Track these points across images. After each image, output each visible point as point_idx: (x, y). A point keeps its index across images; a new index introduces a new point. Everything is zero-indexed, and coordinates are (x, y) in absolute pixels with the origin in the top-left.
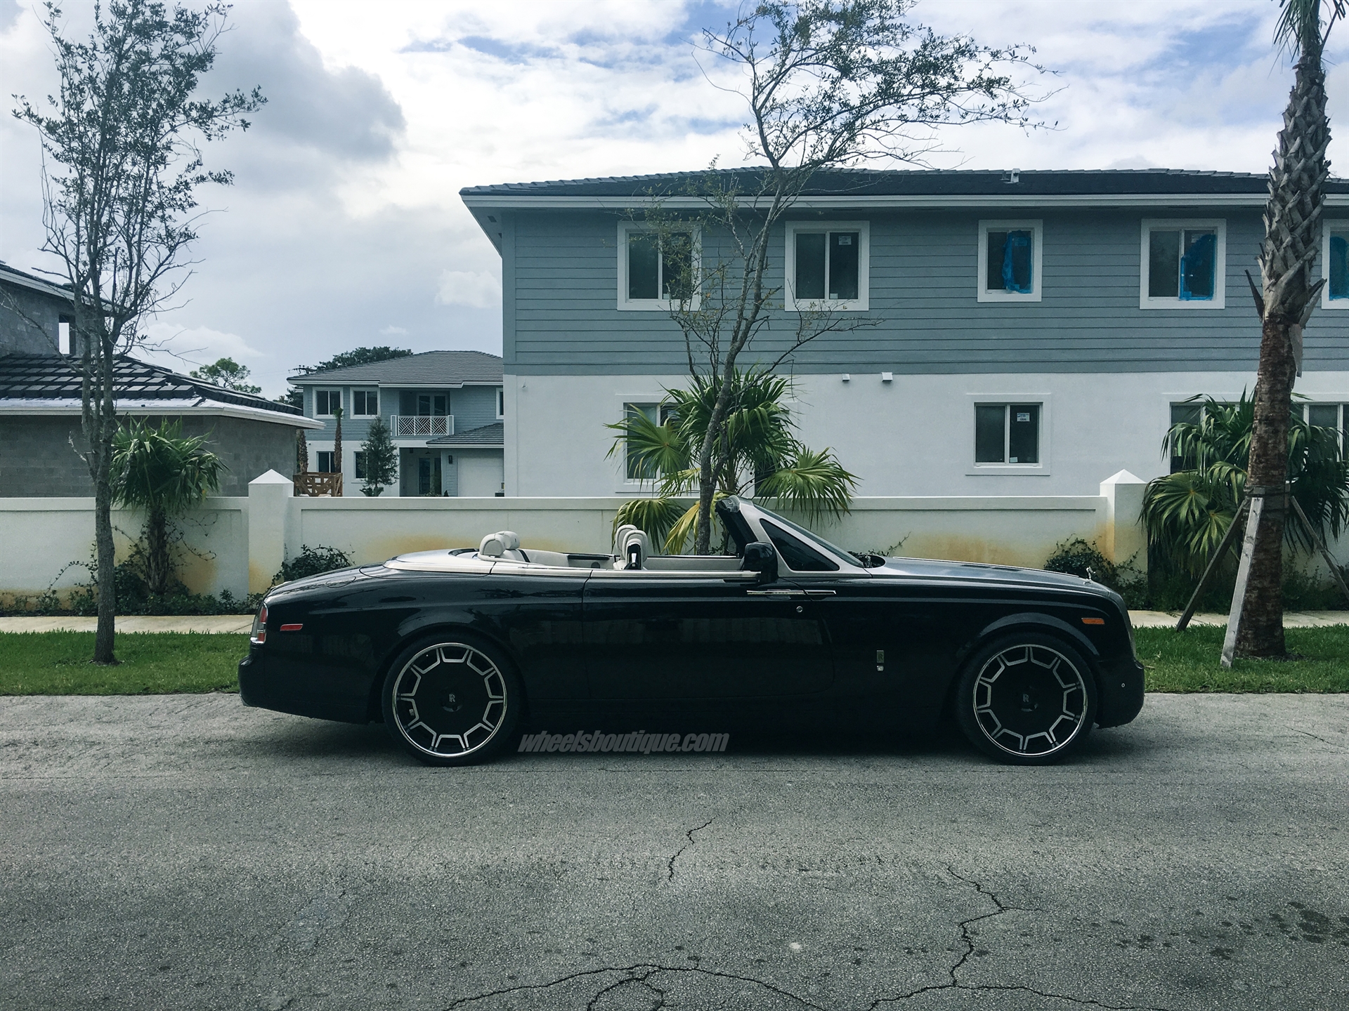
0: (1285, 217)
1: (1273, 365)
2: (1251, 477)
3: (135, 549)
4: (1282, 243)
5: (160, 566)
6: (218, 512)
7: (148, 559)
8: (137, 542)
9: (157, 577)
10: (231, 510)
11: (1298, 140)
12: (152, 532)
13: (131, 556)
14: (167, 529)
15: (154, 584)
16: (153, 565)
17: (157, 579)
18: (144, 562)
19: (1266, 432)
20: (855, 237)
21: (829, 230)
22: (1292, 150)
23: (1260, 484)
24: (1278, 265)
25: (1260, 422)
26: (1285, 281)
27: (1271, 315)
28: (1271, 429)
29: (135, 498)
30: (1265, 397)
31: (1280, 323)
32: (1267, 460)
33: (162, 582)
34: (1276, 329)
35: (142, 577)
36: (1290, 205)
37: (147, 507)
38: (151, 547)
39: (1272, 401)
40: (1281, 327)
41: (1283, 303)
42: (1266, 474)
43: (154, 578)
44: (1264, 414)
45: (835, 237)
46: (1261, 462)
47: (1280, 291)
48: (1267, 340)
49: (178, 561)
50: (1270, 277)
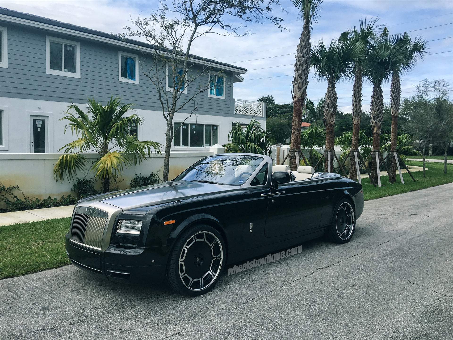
0: (303, 71)
1: (299, 114)
2: (293, 147)
4: (302, 78)
11: (306, 49)
19: (297, 133)
20: (74, 47)
21: (63, 43)
22: (304, 51)
23: (296, 148)
24: (301, 85)
25: (296, 130)
26: (303, 90)
27: (298, 99)
28: (298, 132)
30: (297, 123)
31: (301, 102)
32: (298, 142)
34: (300, 104)
36: (304, 68)
39: (299, 124)
40: (301, 103)
41: (301, 96)
42: (298, 146)
44: (297, 128)
45: (66, 46)
46: (296, 142)
47: (301, 93)
48: (297, 106)
50: (298, 88)
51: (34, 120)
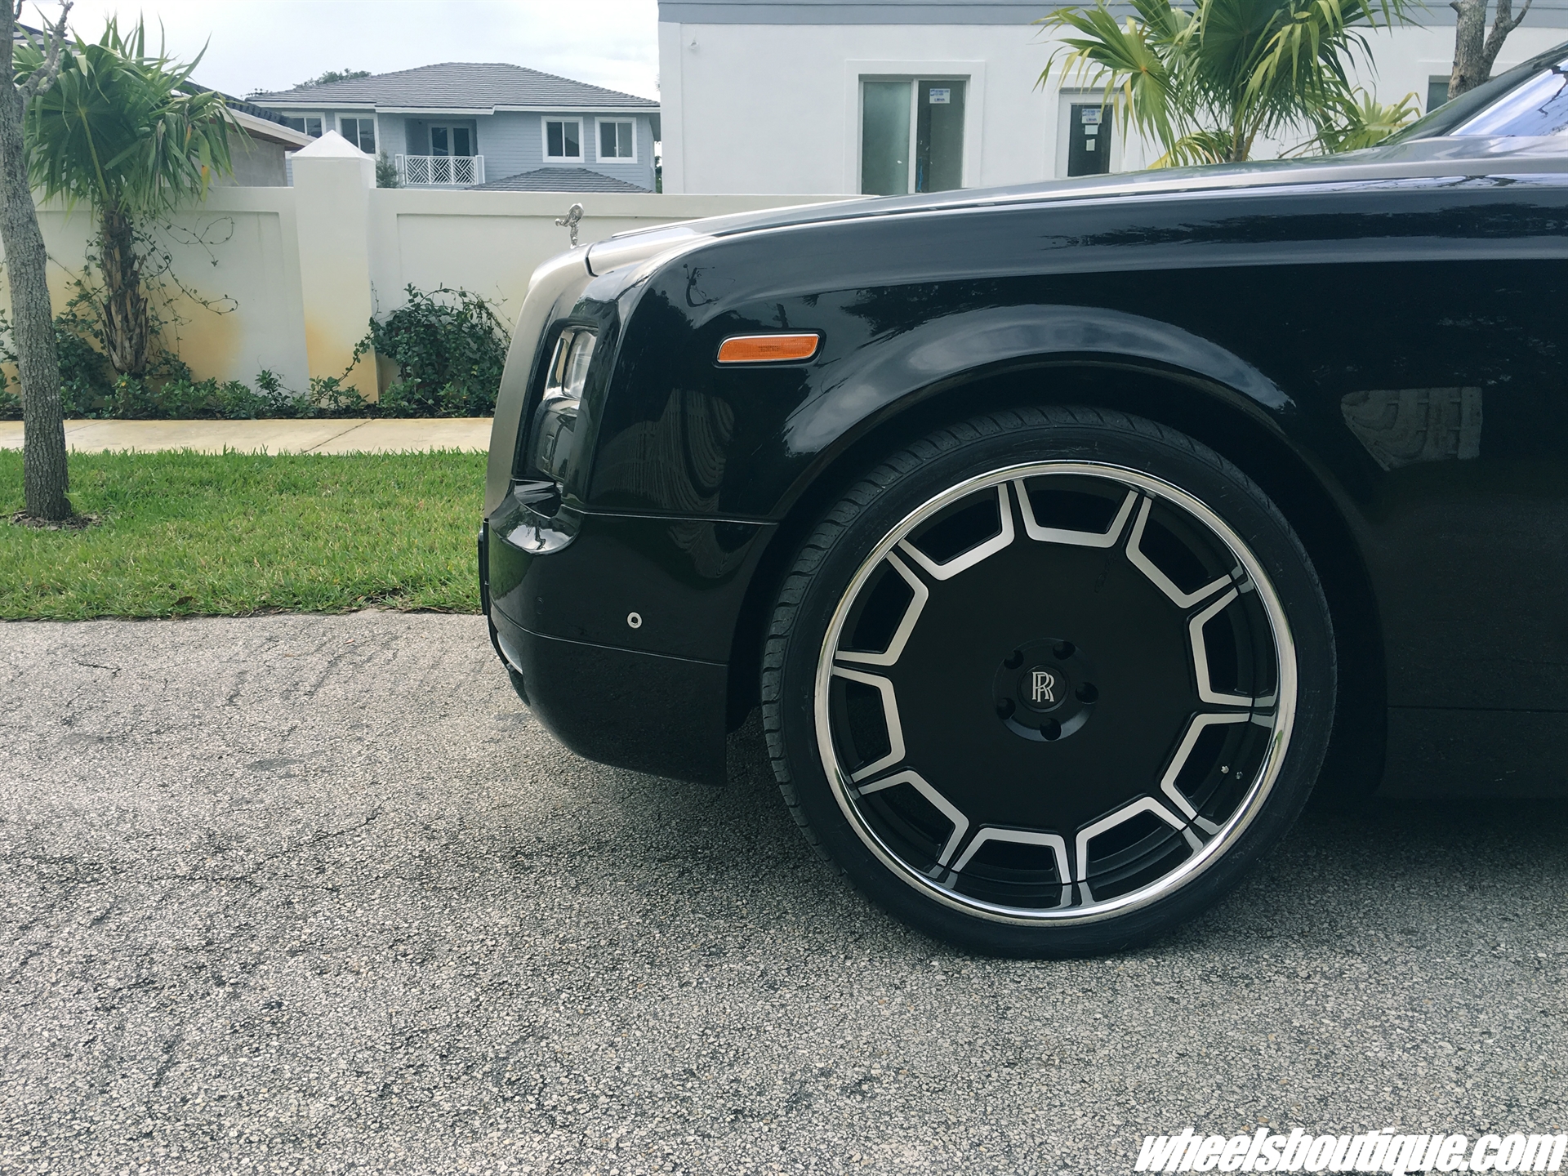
3: (78, 290)
5: (132, 323)
6: (232, 216)
7: (107, 308)
8: (80, 275)
9: (127, 344)
10: (258, 213)
12: (108, 254)
13: (72, 304)
14: (139, 249)
15: (123, 357)
16: (118, 319)
17: (128, 350)
18: (99, 315)
29: (67, 183)
33: (138, 353)
35: (96, 345)
37: (94, 203)
38: (110, 285)
43: (123, 348)
49: (165, 314)
51: (1073, 107)
